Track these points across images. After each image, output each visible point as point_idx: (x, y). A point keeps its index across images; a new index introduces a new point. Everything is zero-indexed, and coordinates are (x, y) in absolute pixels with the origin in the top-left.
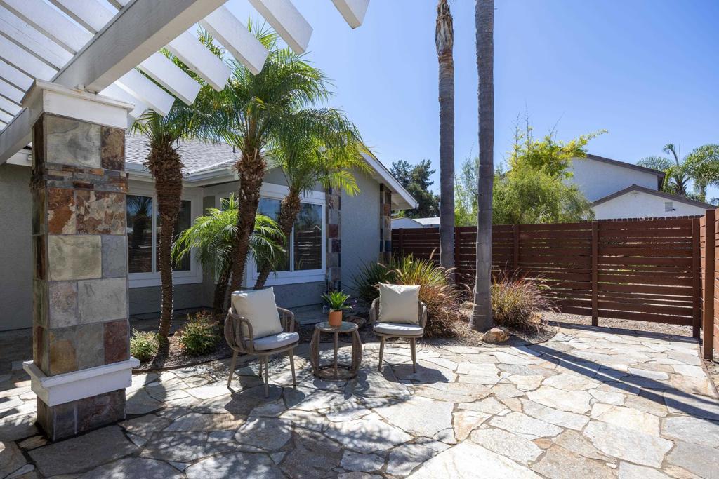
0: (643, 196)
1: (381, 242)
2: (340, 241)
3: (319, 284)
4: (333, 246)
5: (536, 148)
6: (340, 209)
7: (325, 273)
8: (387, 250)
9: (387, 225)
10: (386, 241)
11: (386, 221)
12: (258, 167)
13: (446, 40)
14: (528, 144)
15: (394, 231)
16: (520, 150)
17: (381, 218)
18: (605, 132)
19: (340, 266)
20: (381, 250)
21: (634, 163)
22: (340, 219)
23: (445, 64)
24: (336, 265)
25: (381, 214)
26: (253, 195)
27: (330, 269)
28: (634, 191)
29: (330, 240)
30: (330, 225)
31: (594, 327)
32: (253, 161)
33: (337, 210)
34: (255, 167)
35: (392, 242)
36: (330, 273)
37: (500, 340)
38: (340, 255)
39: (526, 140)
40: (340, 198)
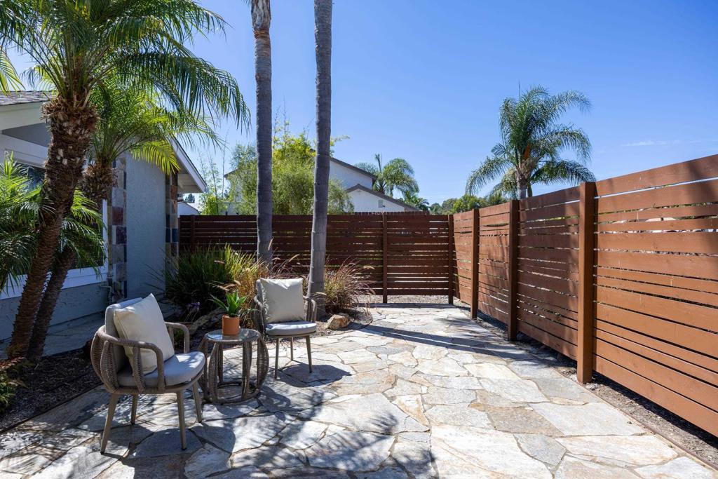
0: (364, 193)
1: (168, 231)
2: (125, 228)
3: (100, 286)
4: (117, 235)
5: (292, 143)
6: (125, 188)
7: (107, 271)
8: (174, 240)
9: (174, 211)
10: (174, 230)
11: (173, 206)
12: (90, 118)
13: (264, 16)
14: (285, 138)
15: (182, 217)
16: (278, 142)
17: (167, 202)
18: (347, 137)
19: (125, 261)
20: (168, 240)
21: (353, 164)
22: (125, 201)
23: (263, 41)
24: (121, 260)
25: (167, 197)
26: (78, 159)
27: (115, 265)
28: (359, 190)
29: (114, 227)
30: (113, 208)
31: (385, 304)
32: (82, 108)
33: (122, 188)
34: (85, 117)
35: (181, 231)
36: (114, 271)
37: (343, 325)
38: (125, 247)
39: (284, 135)
40: (125, 174)
